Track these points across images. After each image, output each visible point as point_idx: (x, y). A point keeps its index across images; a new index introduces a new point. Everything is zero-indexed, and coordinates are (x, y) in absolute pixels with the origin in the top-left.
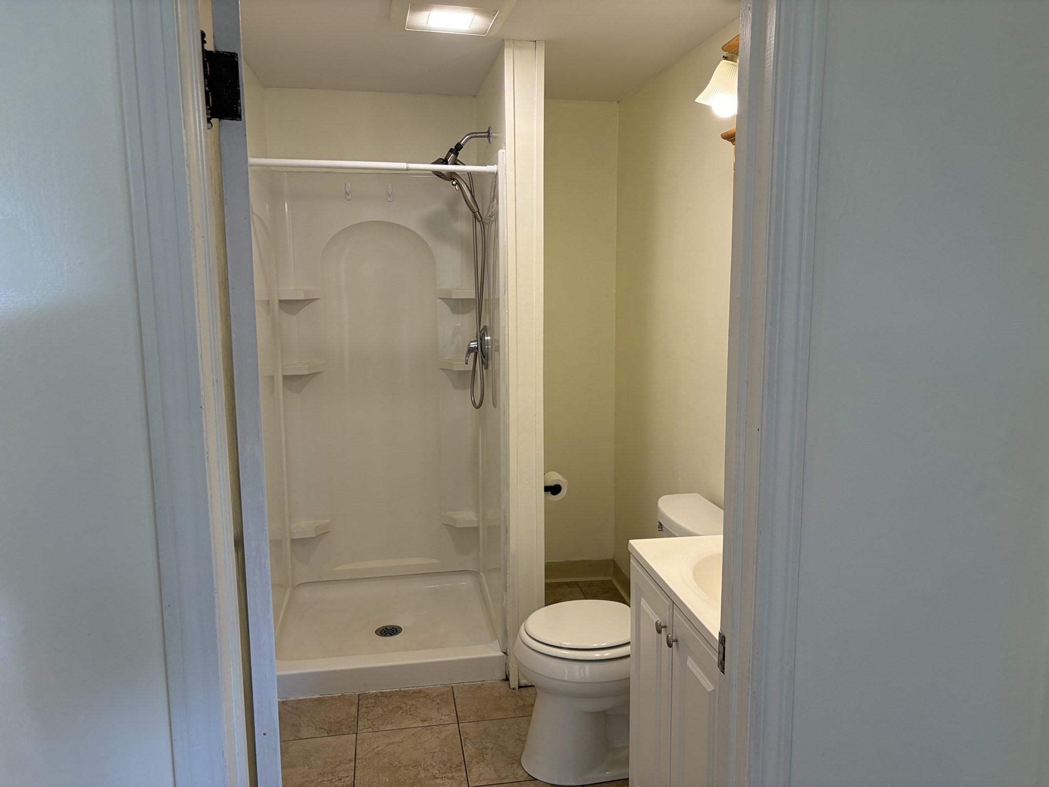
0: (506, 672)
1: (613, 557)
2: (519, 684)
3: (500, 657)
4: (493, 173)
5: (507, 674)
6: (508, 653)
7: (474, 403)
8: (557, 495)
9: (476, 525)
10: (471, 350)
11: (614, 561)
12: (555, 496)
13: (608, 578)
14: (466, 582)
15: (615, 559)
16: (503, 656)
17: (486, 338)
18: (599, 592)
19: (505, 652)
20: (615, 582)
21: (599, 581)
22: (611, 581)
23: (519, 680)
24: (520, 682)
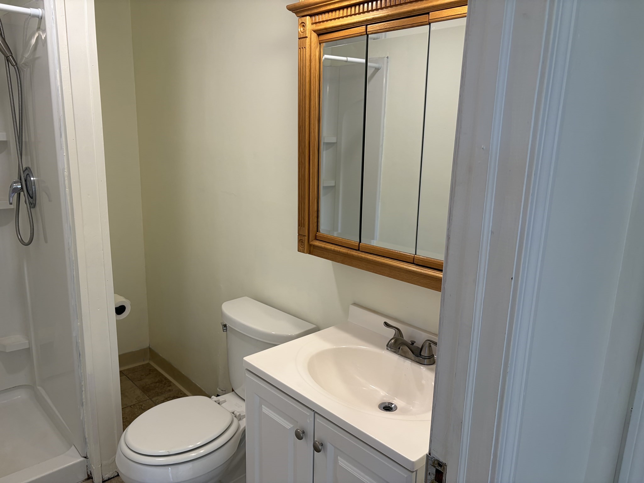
0: (87, 472)
1: (149, 345)
2: (103, 479)
3: (81, 462)
4: (37, 16)
5: (89, 473)
6: (88, 457)
7: (22, 241)
8: (122, 314)
9: (27, 347)
10: (15, 190)
11: (150, 348)
12: (120, 315)
13: (146, 362)
14: (21, 396)
15: (151, 347)
16: (84, 461)
17: (32, 179)
18: (143, 375)
19: (86, 456)
20: (152, 364)
21: (140, 366)
22: (149, 364)
23: (102, 476)
24: (104, 478)
